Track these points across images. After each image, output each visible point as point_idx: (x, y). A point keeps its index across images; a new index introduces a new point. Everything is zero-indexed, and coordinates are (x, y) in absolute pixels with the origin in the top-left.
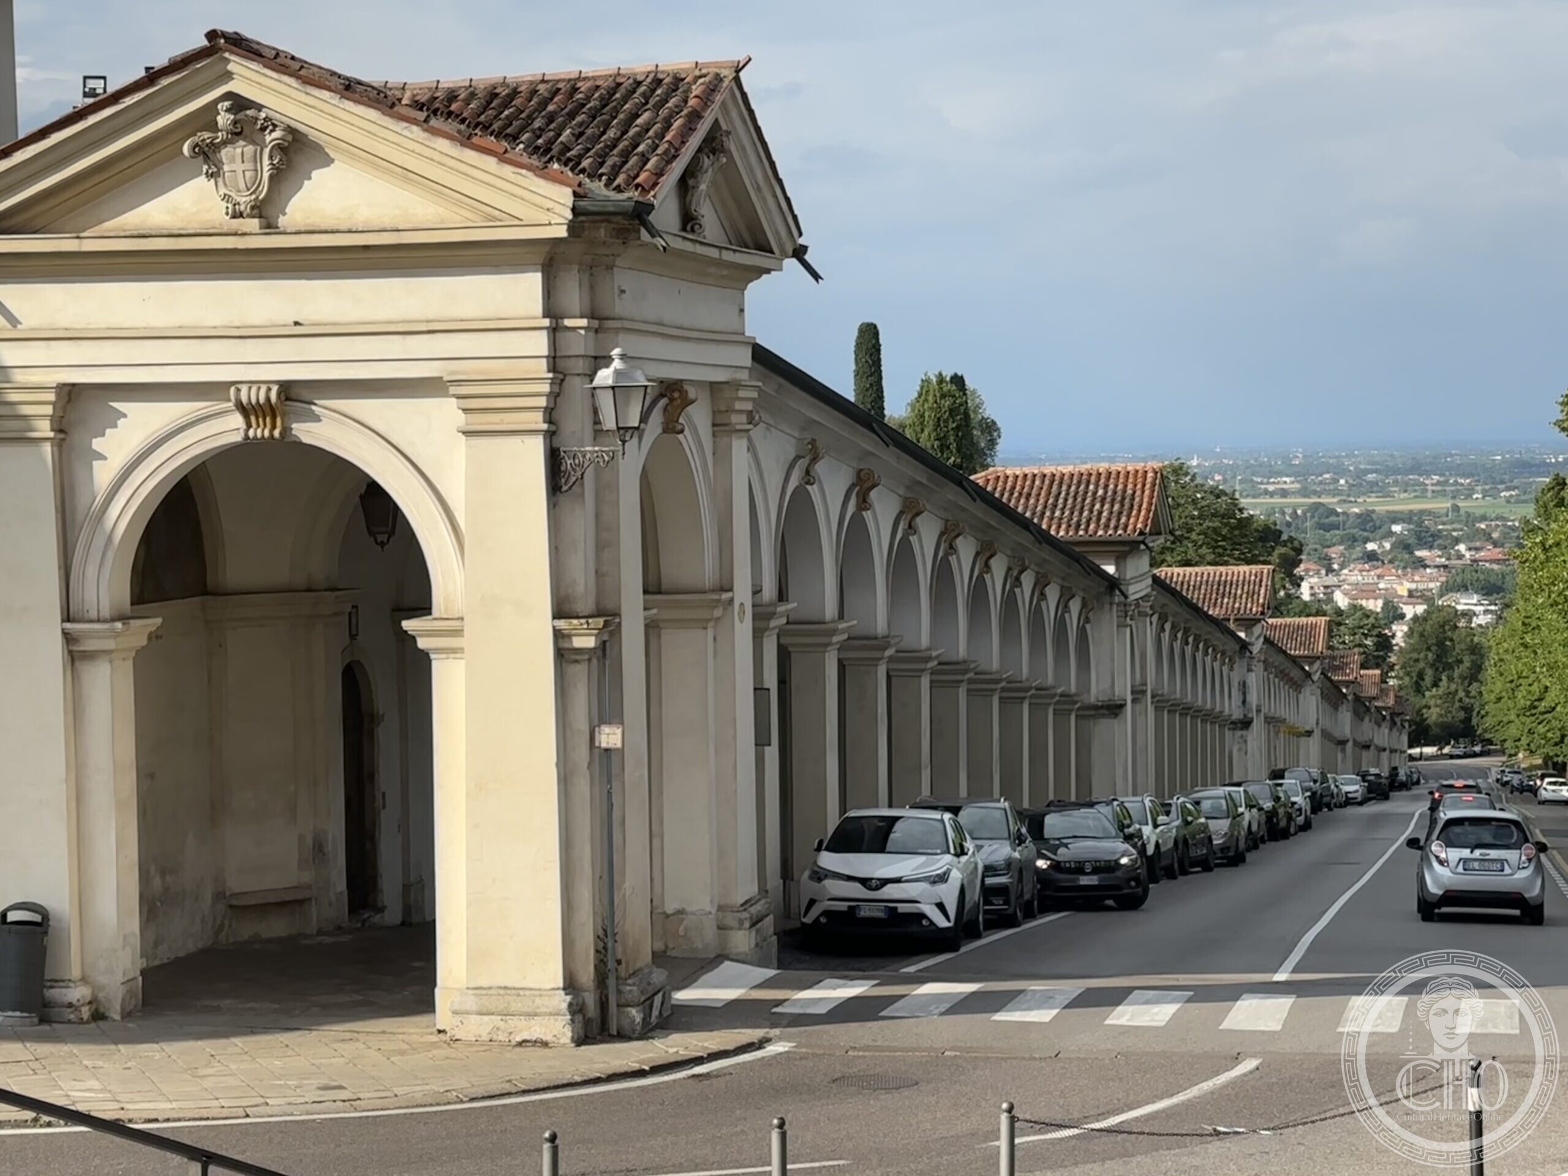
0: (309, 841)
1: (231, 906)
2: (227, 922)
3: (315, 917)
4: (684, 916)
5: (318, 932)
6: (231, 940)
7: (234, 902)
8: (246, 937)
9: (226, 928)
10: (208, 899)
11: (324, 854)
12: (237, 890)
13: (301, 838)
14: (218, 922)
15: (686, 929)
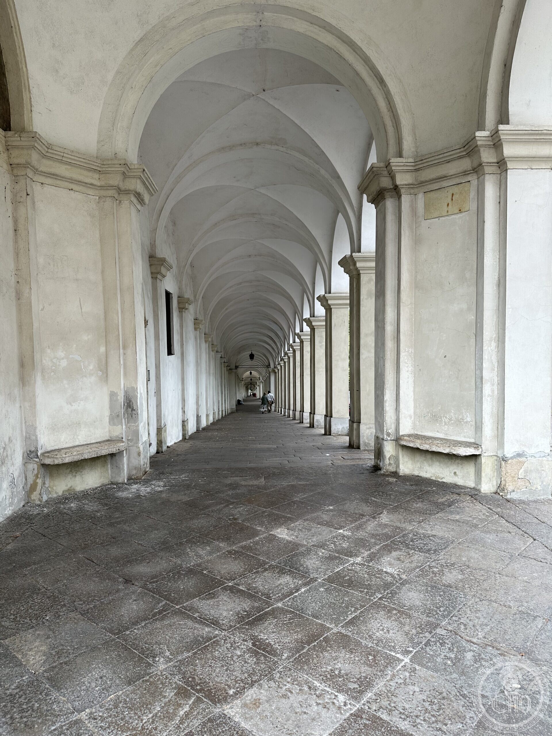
0: (121, 398)
1: (44, 465)
2: (39, 481)
3: (125, 466)
4: (523, 459)
5: (128, 479)
6: (45, 498)
7: (48, 461)
8: (60, 493)
9: (39, 487)
10: (18, 459)
11: (133, 410)
12: (49, 449)
13: (113, 395)
14: (30, 481)
15: (526, 472)
